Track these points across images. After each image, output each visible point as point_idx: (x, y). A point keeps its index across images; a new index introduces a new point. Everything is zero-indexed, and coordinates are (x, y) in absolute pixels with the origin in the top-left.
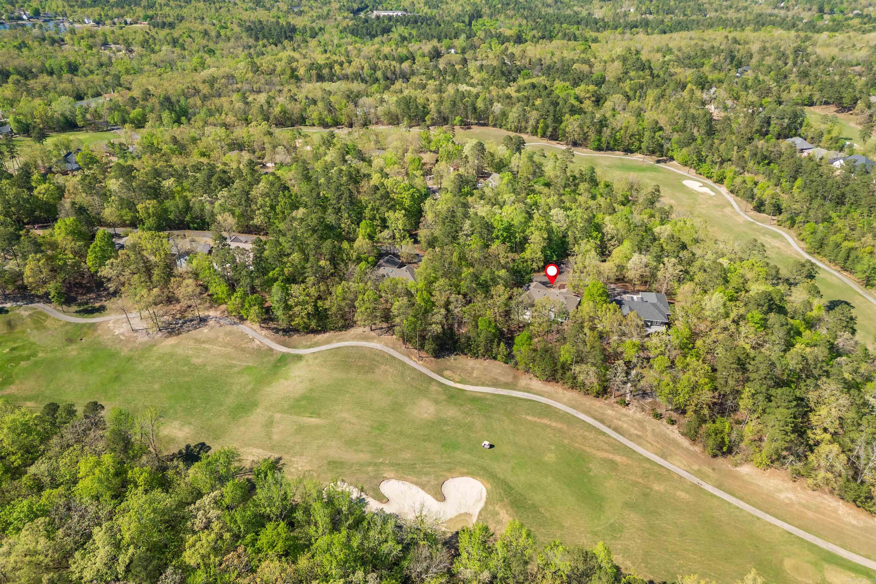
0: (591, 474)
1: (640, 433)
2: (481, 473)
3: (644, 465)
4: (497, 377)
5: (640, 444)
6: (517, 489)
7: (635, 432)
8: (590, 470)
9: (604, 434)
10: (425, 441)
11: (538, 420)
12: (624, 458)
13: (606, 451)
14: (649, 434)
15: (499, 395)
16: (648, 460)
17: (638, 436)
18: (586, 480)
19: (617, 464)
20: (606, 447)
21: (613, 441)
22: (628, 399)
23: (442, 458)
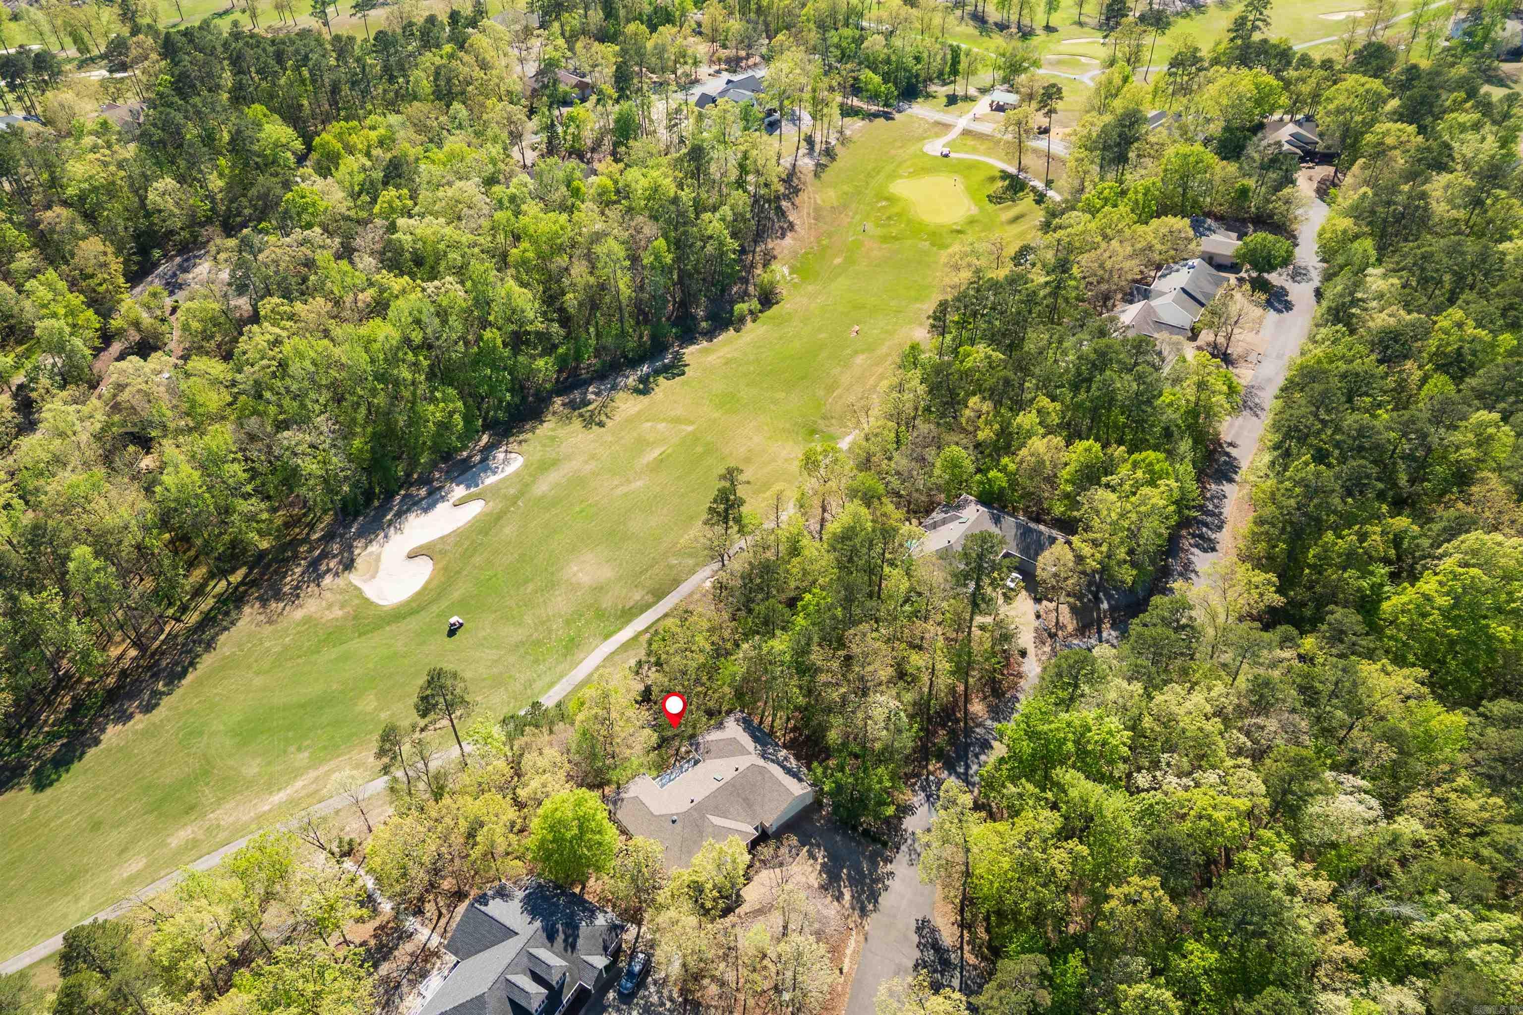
0: (292, 750)
6: (358, 641)
10: (522, 555)
12: (266, 808)
13: (303, 788)
15: (552, 684)
18: (290, 735)
19: (270, 794)
20: (310, 790)
23: (475, 568)
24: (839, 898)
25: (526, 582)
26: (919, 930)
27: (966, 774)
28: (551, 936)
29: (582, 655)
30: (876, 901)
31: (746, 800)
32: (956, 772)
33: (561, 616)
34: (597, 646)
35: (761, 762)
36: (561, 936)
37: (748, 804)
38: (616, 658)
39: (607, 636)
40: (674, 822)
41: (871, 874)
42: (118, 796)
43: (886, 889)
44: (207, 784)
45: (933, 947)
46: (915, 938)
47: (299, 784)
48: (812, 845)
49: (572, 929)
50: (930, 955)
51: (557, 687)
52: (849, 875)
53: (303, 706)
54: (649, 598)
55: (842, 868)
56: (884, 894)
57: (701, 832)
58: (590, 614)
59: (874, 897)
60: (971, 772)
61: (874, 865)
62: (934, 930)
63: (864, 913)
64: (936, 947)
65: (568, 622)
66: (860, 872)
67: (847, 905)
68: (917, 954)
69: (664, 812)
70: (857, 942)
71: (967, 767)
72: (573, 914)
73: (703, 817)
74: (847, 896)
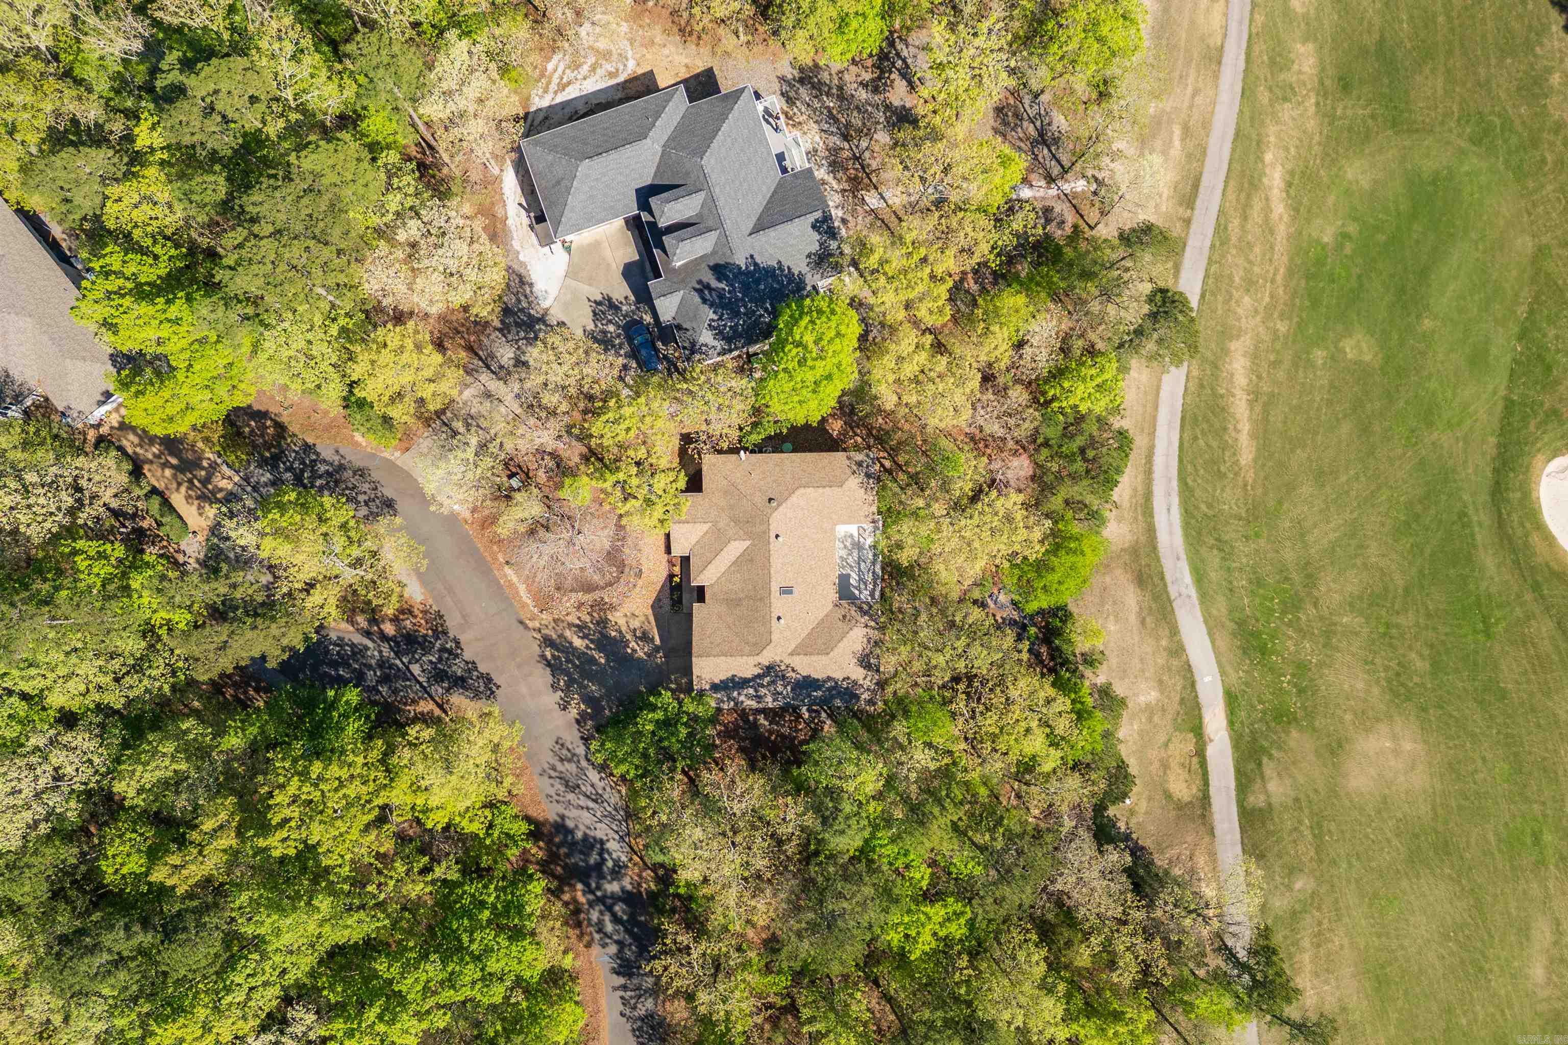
0: (1352, 228)
1: (1177, 131)
2: (1515, 496)
3: (1266, 101)
4: (1133, 619)
5: (1206, 125)
6: (1502, 392)
7: (1177, 143)
8: (1345, 236)
9: (1221, 229)
10: (1503, 695)
11: (1245, 427)
12: (1268, 157)
13: (1267, 209)
14: (1167, 104)
15: (1199, 577)
16: (1247, 93)
17: (1186, 131)
18: (1381, 238)
19: (1292, 173)
20: (1256, 214)
21: (1232, 197)
22: (1080, 185)
23: (1529, 617)
24: (580, 628)
25: (1436, 667)
26: (488, 679)
27: (610, 909)
28: (719, 270)
29: (1222, 644)
30: (549, 664)
31: (737, 603)
32: (620, 899)
33: (1321, 665)
34: (1223, 673)
35: (766, 658)
36: (714, 284)
37: (733, 602)
38: (1178, 683)
39: (1231, 699)
40: (770, 500)
41: (582, 686)
42: (1441, 19)
43: (554, 687)
44: (1373, 117)
45: (462, 679)
46: (483, 668)
47: (1279, 209)
48: (657, 649)
49: (720, 303)
50: (458, 669)
51: (1188, 578)
52: (593, 661)
53: (1424, 274)
54: (1256, 800)
55: (607, 660)
56: (550, 679)
57: (736, 521)
58: (1294, 703)
59: (554, 667)
60: (607, 918)
61: (588, 699)
62: (477, 696)
63: (548, 642)
64: (459, 683)
65: (1302, 667)
66: (591, 677)
67: (568, 633)
68: (467, 655)
69: (794, 499)
70: (524, 605)
71: (616, 920)
72: (736, 314)
73: (749, 535)
74: (578, 643)
